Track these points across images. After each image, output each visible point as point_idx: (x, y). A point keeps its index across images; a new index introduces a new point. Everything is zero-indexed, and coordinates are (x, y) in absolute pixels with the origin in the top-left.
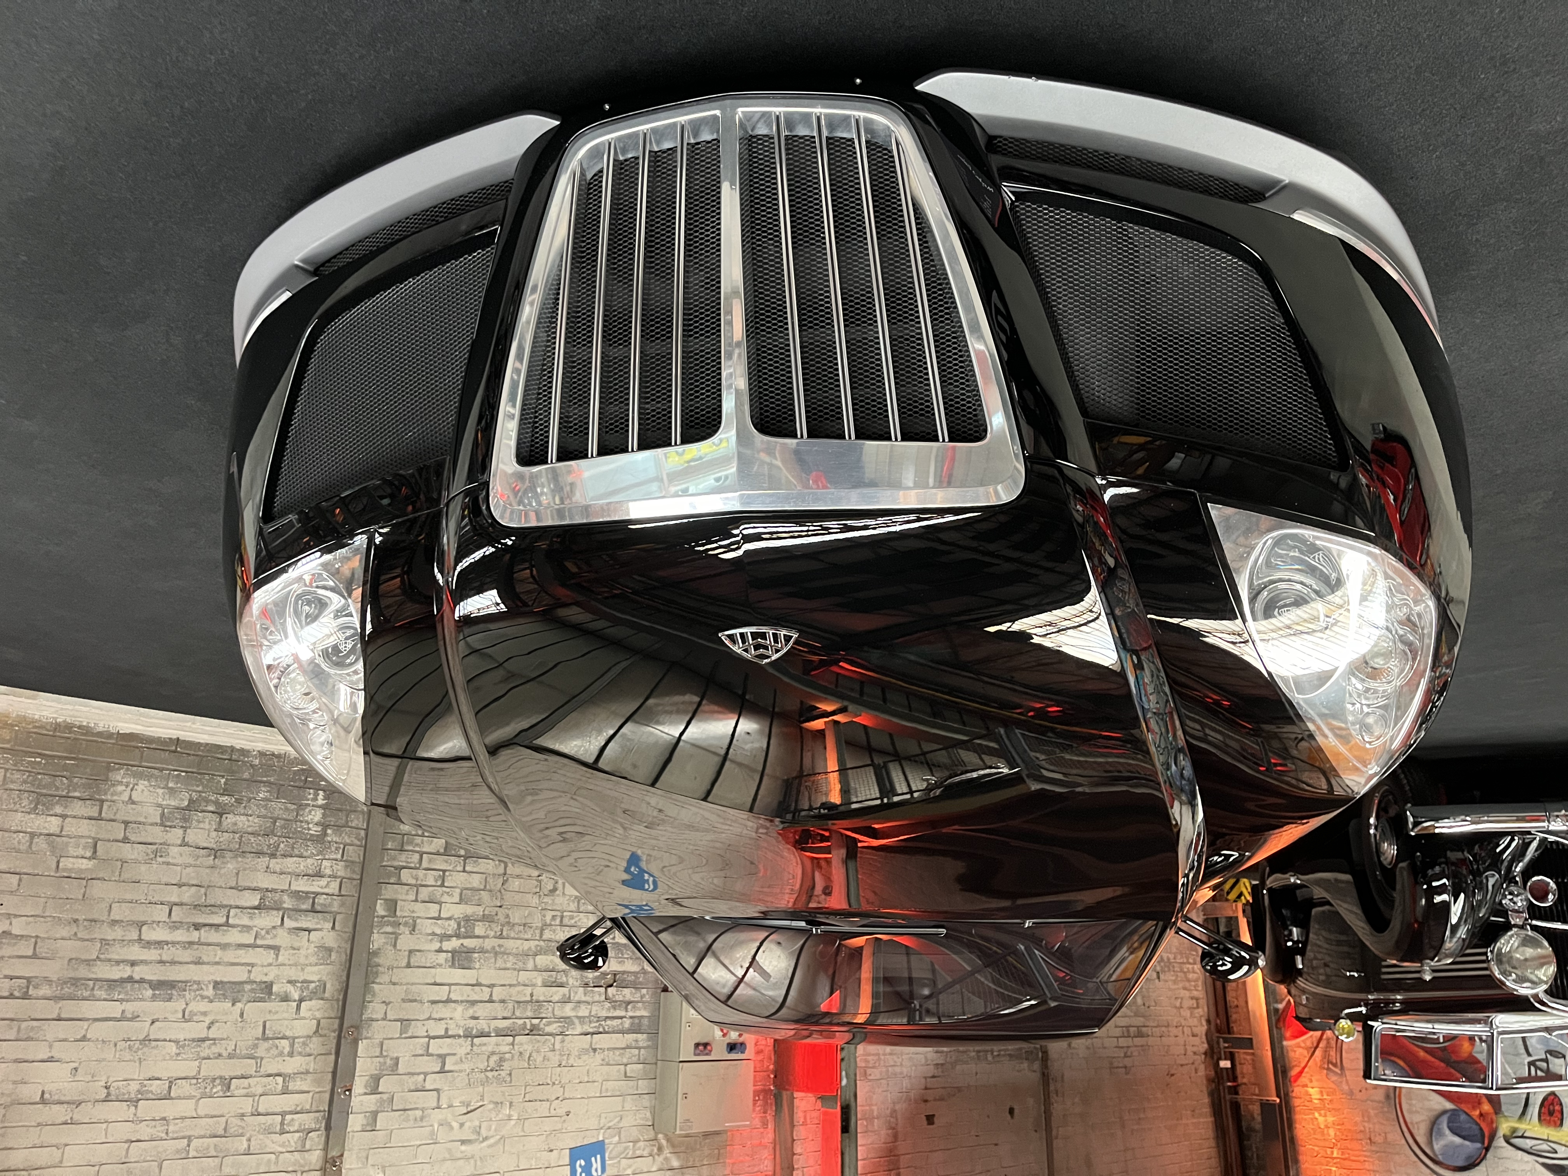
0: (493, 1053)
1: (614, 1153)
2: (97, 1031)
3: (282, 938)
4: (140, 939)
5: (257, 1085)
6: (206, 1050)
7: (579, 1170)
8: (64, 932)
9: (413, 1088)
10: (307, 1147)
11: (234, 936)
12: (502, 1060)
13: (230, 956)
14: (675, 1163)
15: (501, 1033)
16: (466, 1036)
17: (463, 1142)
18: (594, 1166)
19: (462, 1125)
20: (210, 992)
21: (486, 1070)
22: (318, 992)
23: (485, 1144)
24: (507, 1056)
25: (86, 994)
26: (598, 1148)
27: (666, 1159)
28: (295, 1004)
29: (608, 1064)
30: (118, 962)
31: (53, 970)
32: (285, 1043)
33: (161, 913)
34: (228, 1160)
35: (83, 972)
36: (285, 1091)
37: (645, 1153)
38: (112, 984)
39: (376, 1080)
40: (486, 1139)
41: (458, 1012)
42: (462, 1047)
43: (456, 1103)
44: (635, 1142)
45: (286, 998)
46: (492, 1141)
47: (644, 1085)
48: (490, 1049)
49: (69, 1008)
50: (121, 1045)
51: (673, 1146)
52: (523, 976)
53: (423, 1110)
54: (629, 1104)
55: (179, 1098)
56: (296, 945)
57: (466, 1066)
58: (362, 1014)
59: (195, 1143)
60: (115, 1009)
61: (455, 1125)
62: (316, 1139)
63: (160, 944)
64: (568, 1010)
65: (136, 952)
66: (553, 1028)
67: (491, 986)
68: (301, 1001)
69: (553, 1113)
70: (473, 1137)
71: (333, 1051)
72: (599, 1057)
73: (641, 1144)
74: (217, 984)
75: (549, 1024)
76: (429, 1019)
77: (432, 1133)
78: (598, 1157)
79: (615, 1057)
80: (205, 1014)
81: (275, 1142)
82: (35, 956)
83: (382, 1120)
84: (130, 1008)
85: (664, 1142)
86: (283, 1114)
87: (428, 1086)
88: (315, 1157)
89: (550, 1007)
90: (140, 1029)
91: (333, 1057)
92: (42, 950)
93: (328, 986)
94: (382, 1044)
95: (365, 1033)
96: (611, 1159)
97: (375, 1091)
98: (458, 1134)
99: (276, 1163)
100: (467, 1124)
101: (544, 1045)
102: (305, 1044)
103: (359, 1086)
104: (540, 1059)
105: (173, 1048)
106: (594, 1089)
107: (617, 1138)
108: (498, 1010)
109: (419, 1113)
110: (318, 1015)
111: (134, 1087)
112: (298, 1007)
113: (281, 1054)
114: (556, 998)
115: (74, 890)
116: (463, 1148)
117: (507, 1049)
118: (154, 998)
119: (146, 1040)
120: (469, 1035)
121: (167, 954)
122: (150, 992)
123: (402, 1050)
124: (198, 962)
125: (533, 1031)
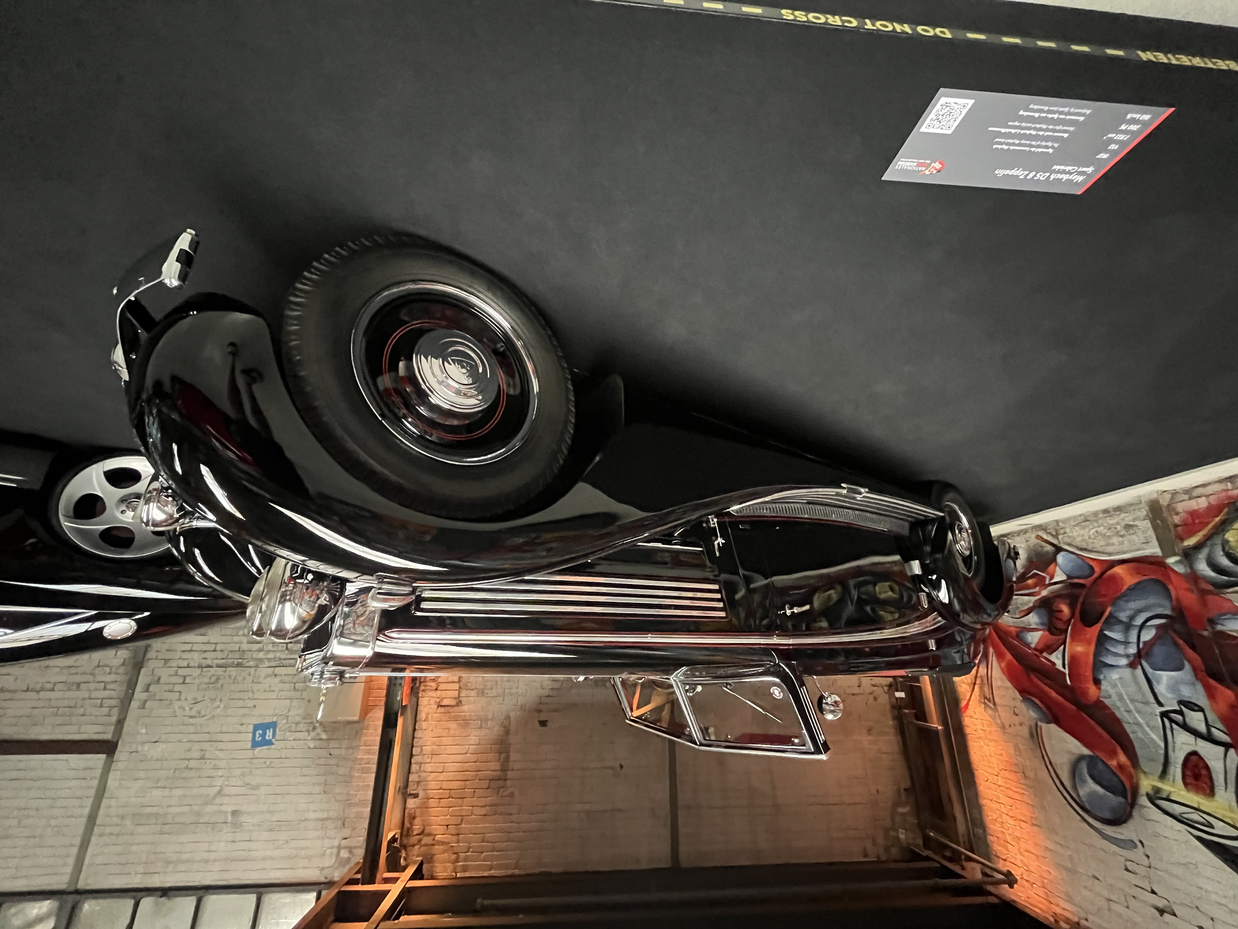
0: (213, 675)
1: (282, 729)
5: (92, 686)
9: (167, 690)
10: (111, 714)
12: (218, 678)
14: (324, 736)
15: (218, 666)
16: (199, 667)
17: (191, 717)
18: (268, 734)
19: (191, 709)
21: (208, 683)
23: (205, 718)
24: (221, 677)
26: (273, 725)
27: (318, 734)
29: (283, 683)
32: (108, 669)
34: (74, 718)
36: (105, 689)
37: (304, 729)
39: (148, 686)
40: (203, 716)
41: (196, 656)
42: (198, 672)
43: (190, 698)
44: (297, 723)
48: (211, 673)
51: (324, 727)
52: (236, 639)
53: (171, 700)
54: (294, 703)
55: (57, 691)
57: (197, 681)
59: (60, 710)
61: (187, 708)
62: (115, 711)
64: (261, 655)
66: (251, 663)
67: (216, 644)
69: (245, 706)
70: (197, 715)
71: (130, 672)
72: (277, 679)
73: (302, 725)
75: (248, 662)
76: (179, 659)
77: (175, 712)
78: (271, 730)
79: (290, 679)
81: (96, 711)
83: (148, 704)
85: (317, 725)
86: (102, 699)
87: (175, 690)
88: (114, 719)
89: (250, 653)
91: (129, 675)
94: (153, 670)
95: (145, 665)
96: (280, 731)
97: (147, 691)
98: (187, 712)
99: (96, 719)
100: (194, 709)
101: (244, 672)
102: (117, 669)
103: (139, 689)
106: (274, 695)
107: (285, 721)
108: (220, 655)
109: (168, 702)
110: (125, 657)
111: (39, 685)
112: (117, 654)
113: (105, 673)
114: (254, 649)
116: (191, 720)
117: (222, 673)
120: (200, 667)
123: (164, 674)
125: (239, 665)
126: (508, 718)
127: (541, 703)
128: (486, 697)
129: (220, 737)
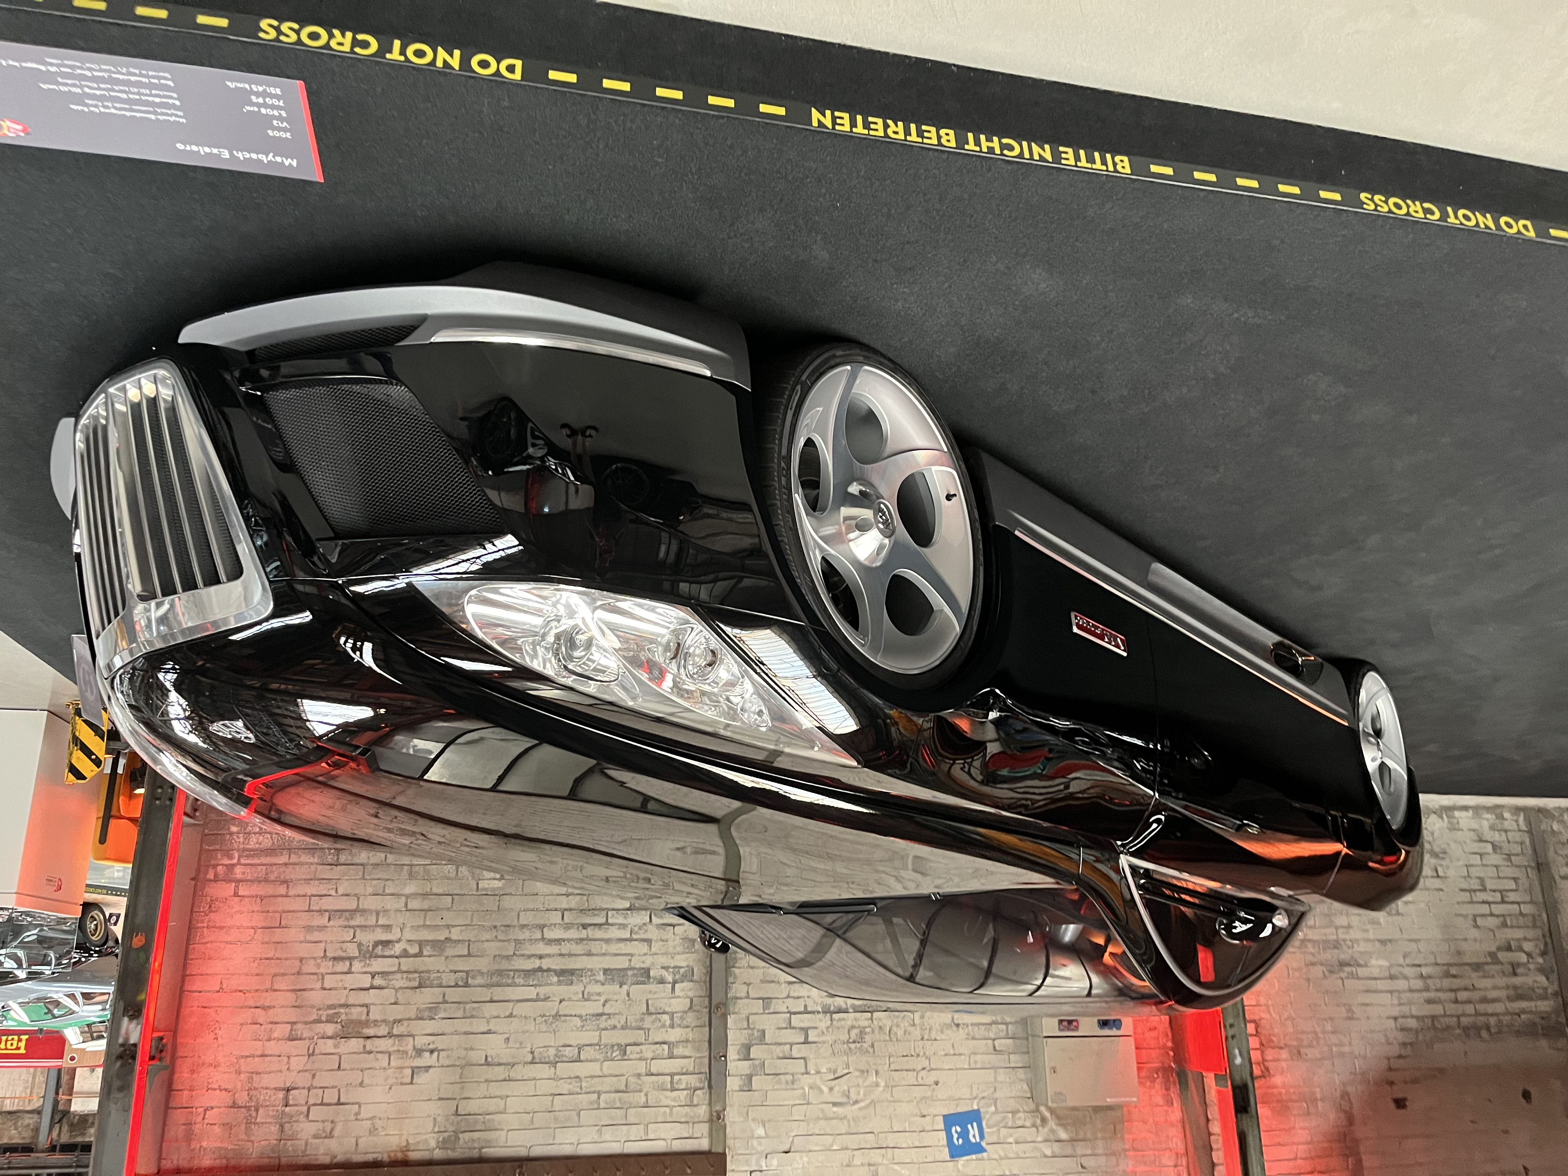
0: (853, 1027)
1: (992, 1122)
2: (521, 1009)
3: (652, 933)
4: (543, 939)
5: (648, 1051)
6: (603, 1023)
7: (955, 1136)
8: (487, 936)
9: (781, 1055)
10: (695, 1102)
11: (614, 933)
12: (862, 1033)
13: (614, 948)
14: (1063, 1135)
15: (859, 1010)
16: (825, 1012)
17: (835, 1104)
18: (971, 1133)
19: (831, 1089)
20: (601, 977)
21: (848, 1042)
22: (689, 975)
23: (856, 1107)
24: (868, 1030)
25: (510, 981)
26: (975, 1116)
27: (1052, 1131)
28: (670, 986)
29: (974, 1038)
30: (530, 957)
31: (483, 964)
32: (666, 1017)
33: (556, 917)
34: (631, 1111)
35: (505, 965)
36: (671, 1056)
37: (1028, 1124)
38: (528, 973)
39: (747, 1048)
40: (856, 1102)
42: (823, 1022)
43: (824, 1070)
44: (1014, 1113)
45: (662, 981)
46: (862, 1104)
47: (1016, 1060)
48: (849, 1023)
49: (498, 993)
50: (539, 1020)
51: (1058, 1117)
53: (793, 1075)
54: (1002, 1076)
55: (587, 1061)
56: (664, 938)
57: (829, 1038)
58: (726, 993)
59: (603, 1097)
60: (531, 993)
61: (825, 1089)
62: (701, 1096)
63: (558, 941)
65: (542, 948)
68: (674, 983)
69: (921, 1082)
70: (844, 1100)
71: (707, 1024)
72: (963, 1033)
73: (1021, 1115)
74: (606, 971)
76: (788, 997)
77: (804, 1095)
78: (975, 1124)
79: (982, 1032)
80: (599, 994)
81: (667, 1098)
82: (469, 955)
83: (756, 1083)
84: (543, 991)
85: (1047, 1114)
86: (672, 1075)
87: (795, 1054)
88: (703, 1111)
90: (551, 1007)
91: (707, 1029)
92: (474, 949)
93: (695, 970)
94: (748, 1019)
95: (731, 1009)
96: (988, 1127)
97: (747, 1058)
98: (828, 1097)
99: (671, 1113)
100: (836, 1089)
101: (904, 1021)
102: (682, 1018)
103: (732, 1053)
104: (900, 1033)
105: (578, 1022)
106: (963, 1062)
107: (993, 1109)
109: (789, 1078)
110: (690, 994)
111: (552, 1052)
112: (673, 989)
113: (664, 1026)
115: (490, 903)
116: (835, 1109)
117: (866, 1023)
118: (559, 983)
119: (557, 1016)
120: (827, 1011)
121: (565, 948)
122: (555, 979)
123: (768, 1023)
124: (589, 954)
125: (891, 1008)
126: (1345, 1095)
127: (1390, 1069)
128: (1307, 1060)
129: (892, 1139)
